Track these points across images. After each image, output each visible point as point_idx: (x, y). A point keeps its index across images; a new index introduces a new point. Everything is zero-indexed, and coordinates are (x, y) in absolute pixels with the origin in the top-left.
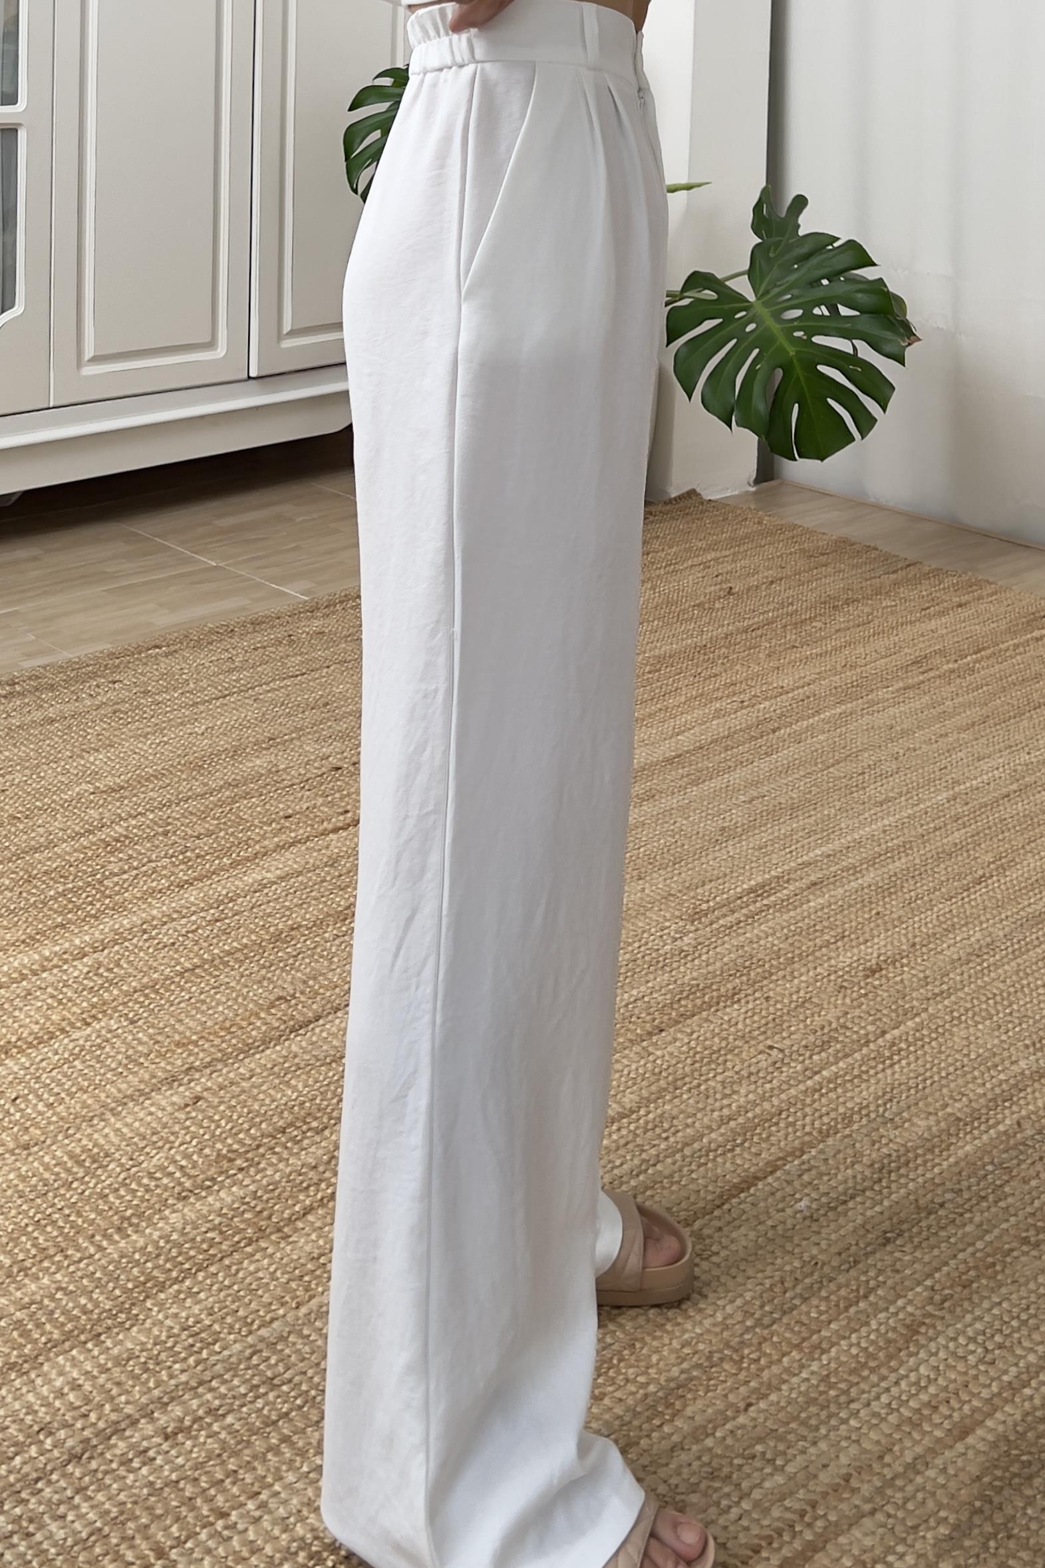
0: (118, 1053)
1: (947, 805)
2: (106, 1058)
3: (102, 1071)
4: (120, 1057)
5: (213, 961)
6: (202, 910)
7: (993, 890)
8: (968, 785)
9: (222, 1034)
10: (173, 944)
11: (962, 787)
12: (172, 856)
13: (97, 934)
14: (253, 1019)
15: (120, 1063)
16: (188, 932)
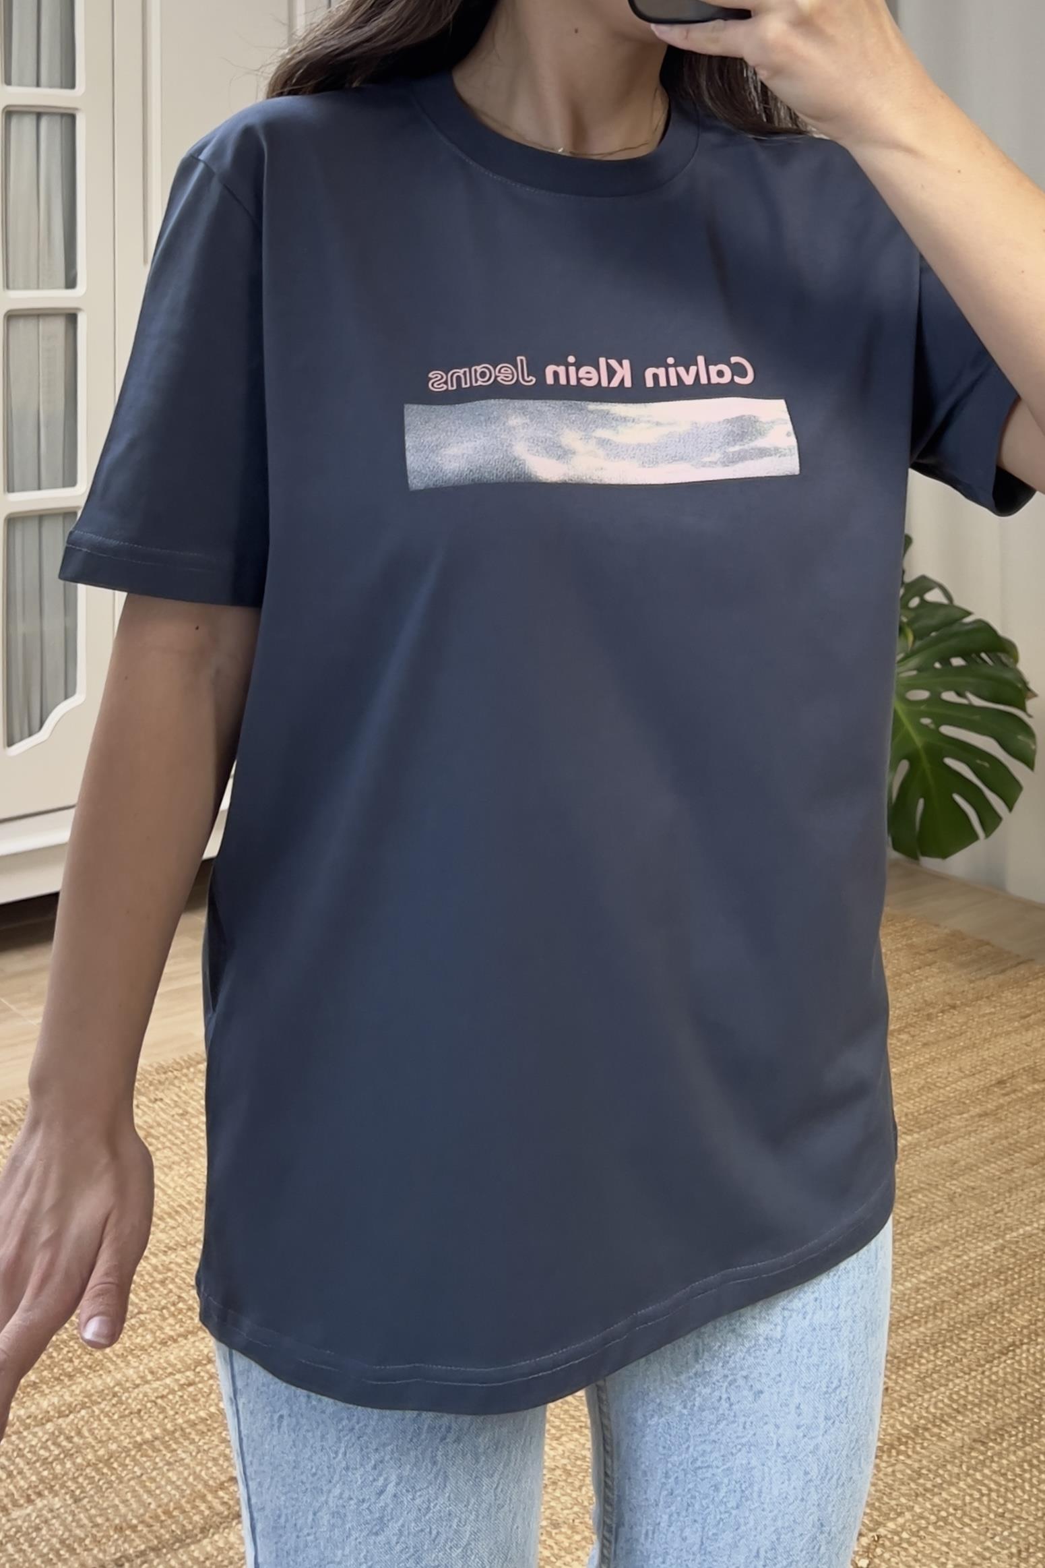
0: (53, 1536)
1: (992, 1257)
2: (40, 1542)
3: (33, 1556)
4: (54, 1540)
5: (174, 1432)
6: (179, 1371)
7: (1019, 1362)
8: (1021, 1231)
9: (163, 1518)
10: (140, 1411)
11: (1015, 1234)
12: (164, 1308)
13: (68, 1398)
14: (198, 1502)
15: (51, 1549)
16: (157, 1398)
